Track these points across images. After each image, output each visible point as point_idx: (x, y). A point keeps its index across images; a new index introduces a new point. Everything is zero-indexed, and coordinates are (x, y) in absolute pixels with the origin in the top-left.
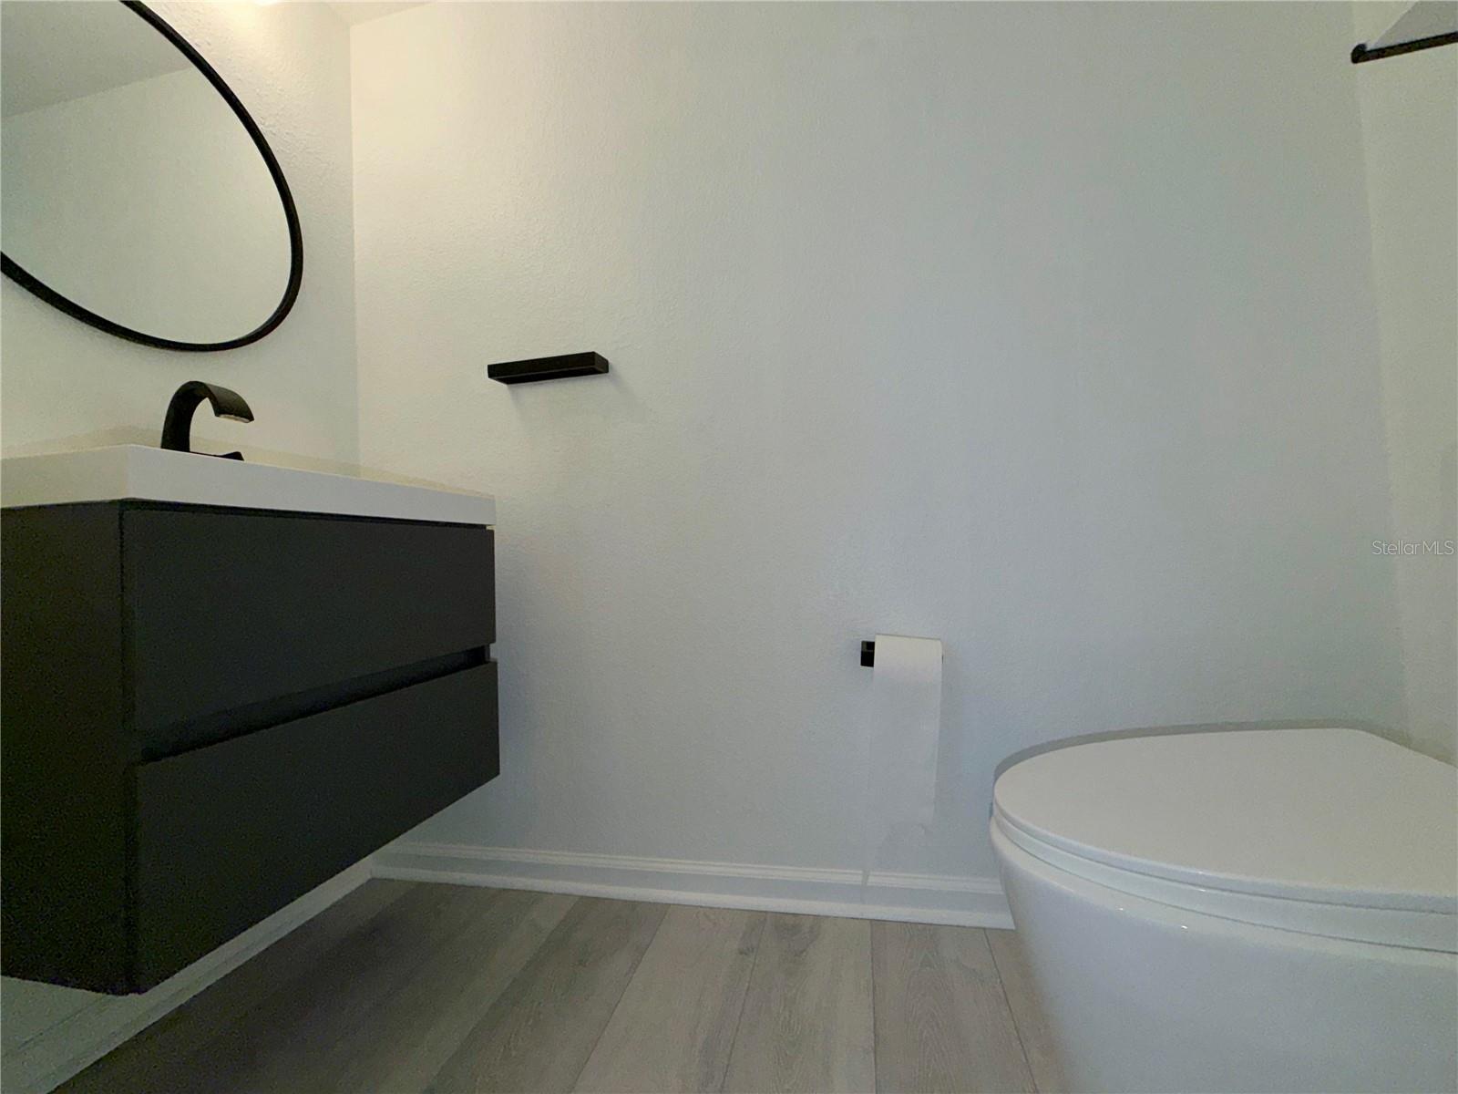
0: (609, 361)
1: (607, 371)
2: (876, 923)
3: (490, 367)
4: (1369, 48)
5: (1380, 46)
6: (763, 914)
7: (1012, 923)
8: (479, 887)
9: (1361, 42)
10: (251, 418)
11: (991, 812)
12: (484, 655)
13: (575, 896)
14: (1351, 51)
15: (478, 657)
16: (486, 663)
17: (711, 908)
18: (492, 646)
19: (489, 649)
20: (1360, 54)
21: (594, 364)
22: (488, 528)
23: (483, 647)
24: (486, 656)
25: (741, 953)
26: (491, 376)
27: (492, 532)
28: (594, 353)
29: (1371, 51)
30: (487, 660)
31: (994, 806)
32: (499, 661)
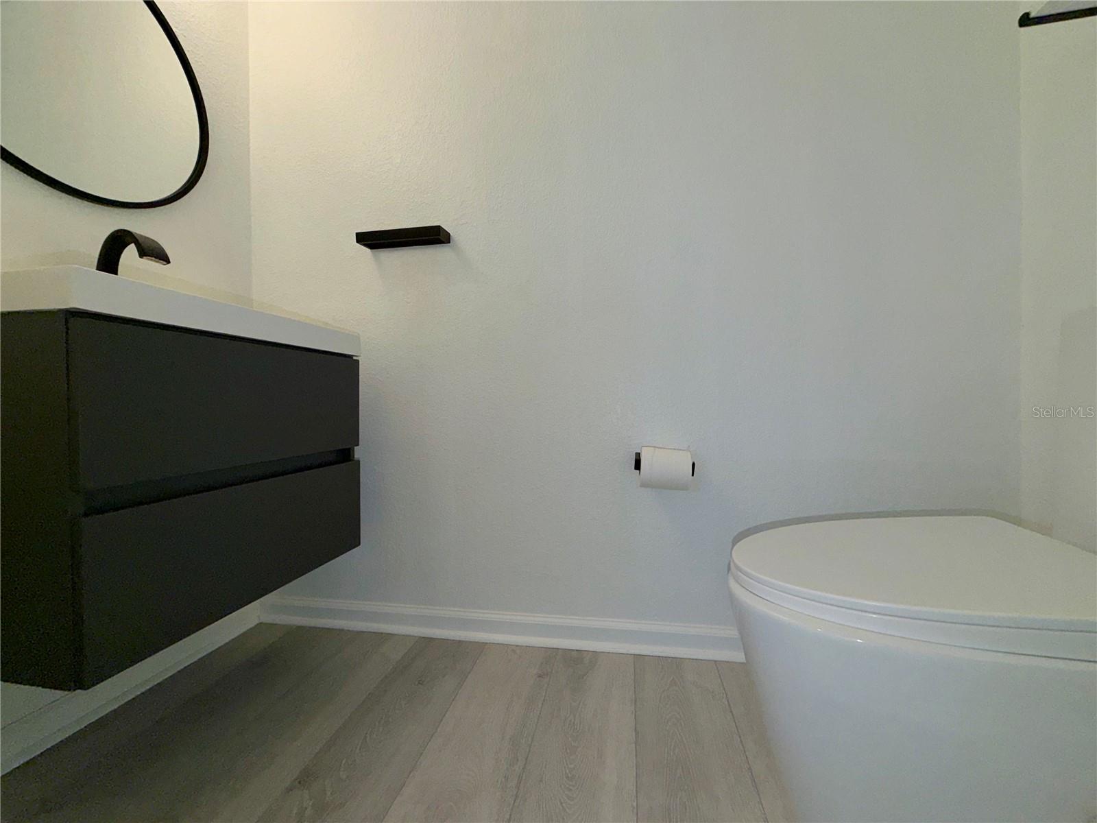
0: (451, 234)
1: (449, 242)
2: (638, 657)
3: (358, 234)
4: (1033, 15)
5: (1039, 15)
6: (556, 650)
7: (744, 657)
8: (343, 630)
9: (1027, 11)
10: (168, 262)
11: (729, 569)
12: (350, 455)
13: (415, 637)
14: (1018, 18)
15: (345, 456)
16: (350, 460)
17: (517, 646)
18: (356, 448)
19: (353, 451)
20: (1026, 21)
21: (439, 235)
22: (354, 358)
23: (349, 449)
24: (352, 455)
25: (540, 676)
26: (358, 241)
27: (358, 361)
28: (439, 226)
29: (1034, 18)
30: (352, 458)
31: (732, 564)
32: (361, 460)
